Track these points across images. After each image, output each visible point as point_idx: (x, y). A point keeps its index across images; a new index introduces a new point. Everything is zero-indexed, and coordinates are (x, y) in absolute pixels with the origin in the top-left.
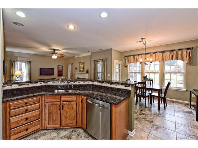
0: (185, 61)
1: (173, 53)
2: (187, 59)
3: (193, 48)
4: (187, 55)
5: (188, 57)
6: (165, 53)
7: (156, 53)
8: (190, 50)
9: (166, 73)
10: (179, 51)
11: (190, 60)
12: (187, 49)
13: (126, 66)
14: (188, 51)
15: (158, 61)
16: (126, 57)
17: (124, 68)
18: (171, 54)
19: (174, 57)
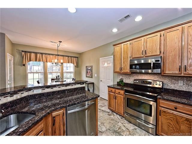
0: (75, 65)
6: (65, 57)
9: (64, 72)
13: (24, 65)
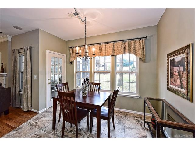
0: (139, 56)
1: (125, 44)
2: (141, 53)
3: (146, 37)
4: (140, 47)
5: (141, 49)
6: (116, 44)
7: (107, 43)
8: (143, 40)
9: (117, 72)
10: (132, 42)
11: (143, 54)
12: (141, 38)
14: (141, 41)
15: (108, 55)
16: (71, 49)
17: (69, 65)
18: (123, 46)
19: (126, 49)
